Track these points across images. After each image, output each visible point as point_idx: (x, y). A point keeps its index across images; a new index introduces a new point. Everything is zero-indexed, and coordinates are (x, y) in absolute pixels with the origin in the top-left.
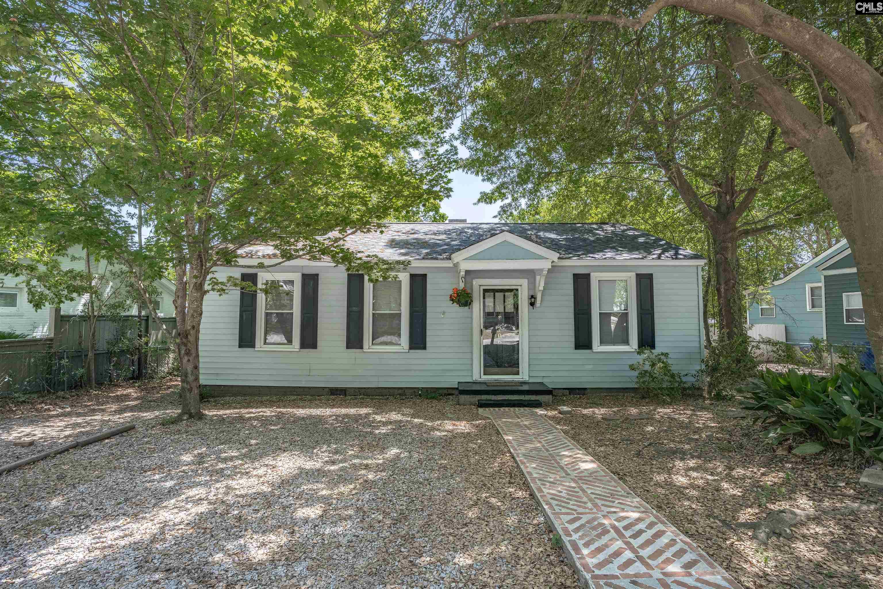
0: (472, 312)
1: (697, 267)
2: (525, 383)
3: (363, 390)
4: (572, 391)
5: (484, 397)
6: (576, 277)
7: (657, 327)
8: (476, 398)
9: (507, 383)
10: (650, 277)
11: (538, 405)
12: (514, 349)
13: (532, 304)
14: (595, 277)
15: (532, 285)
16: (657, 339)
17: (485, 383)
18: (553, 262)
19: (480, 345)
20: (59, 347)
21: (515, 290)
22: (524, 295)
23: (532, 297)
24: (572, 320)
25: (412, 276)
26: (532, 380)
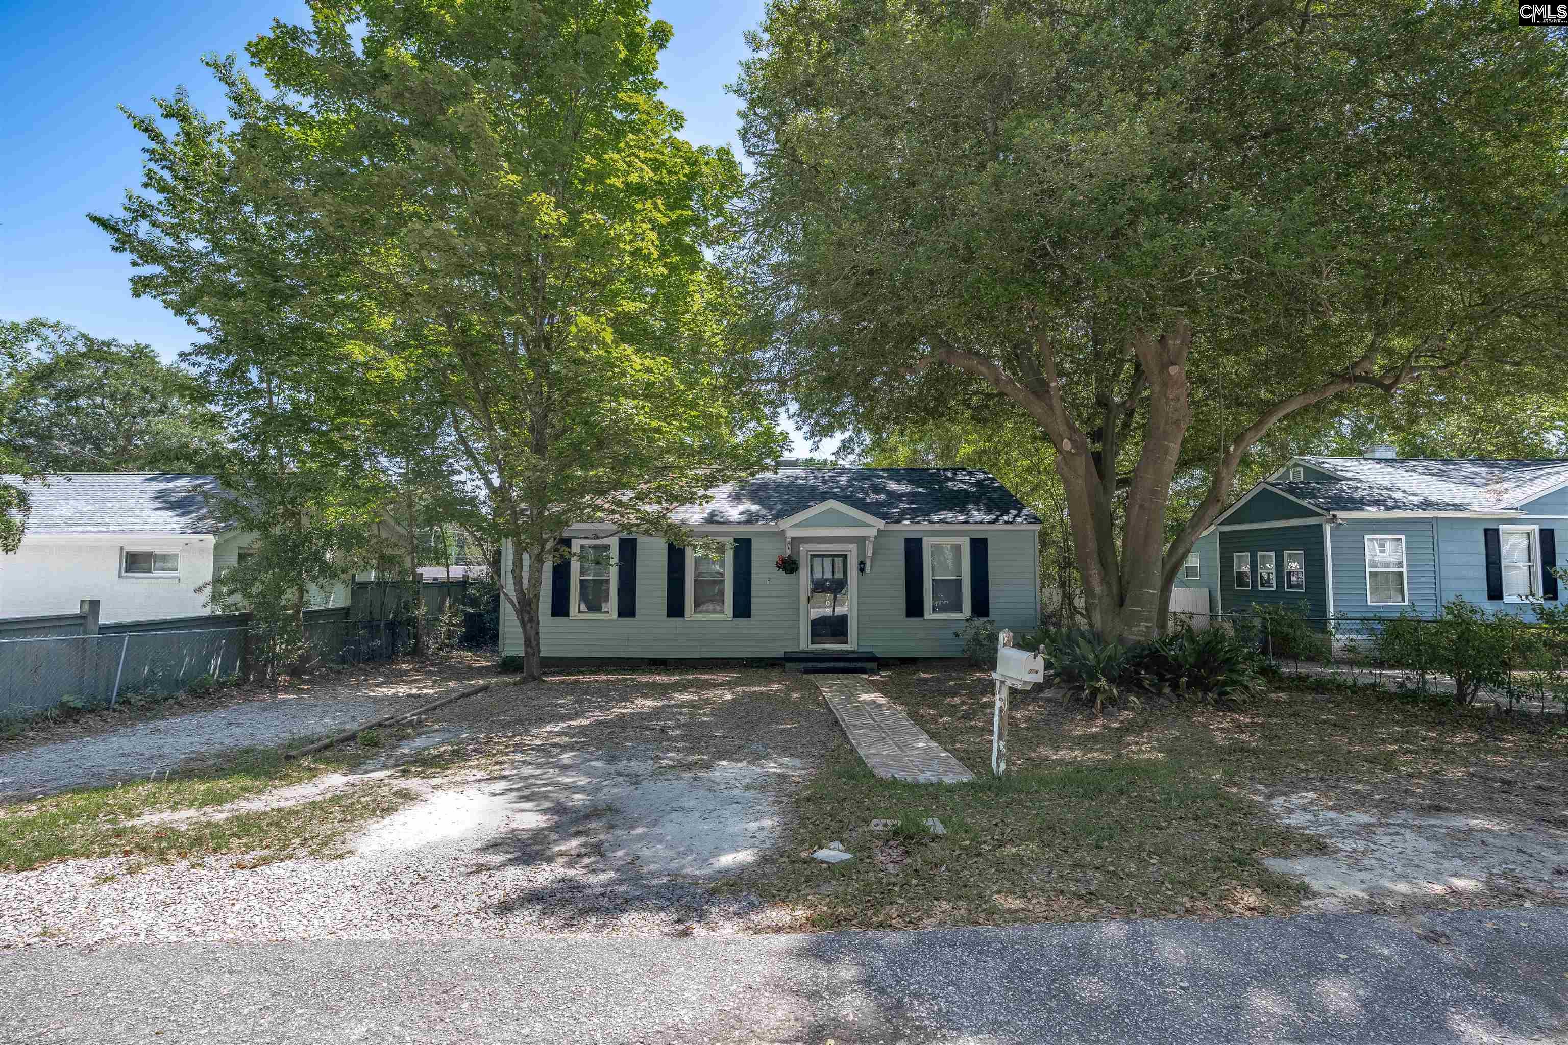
0: (799, 579)
1: (1034, 530)
2: (853, 652)
3: (685, 661)
4: (902, 660)
5: (810, 665)
6: (908, 541)
7: (991, 594)
8: (802, 666)
9: (835, 652)
10: (984, 541)
11: (863, 671)
12: (843, 619)
13: (862, 570)
14: (927, 543)
15: (862, 550)
16: (991, 606)
17: (812, 652)
18: (879, 530)
19: (808, 613)
20: (360, 617)
21: (844, 556)
22: (853, 560)
23: (862, 563)
24: (903, 587)
25: (736, 541)
26: (861, 650)
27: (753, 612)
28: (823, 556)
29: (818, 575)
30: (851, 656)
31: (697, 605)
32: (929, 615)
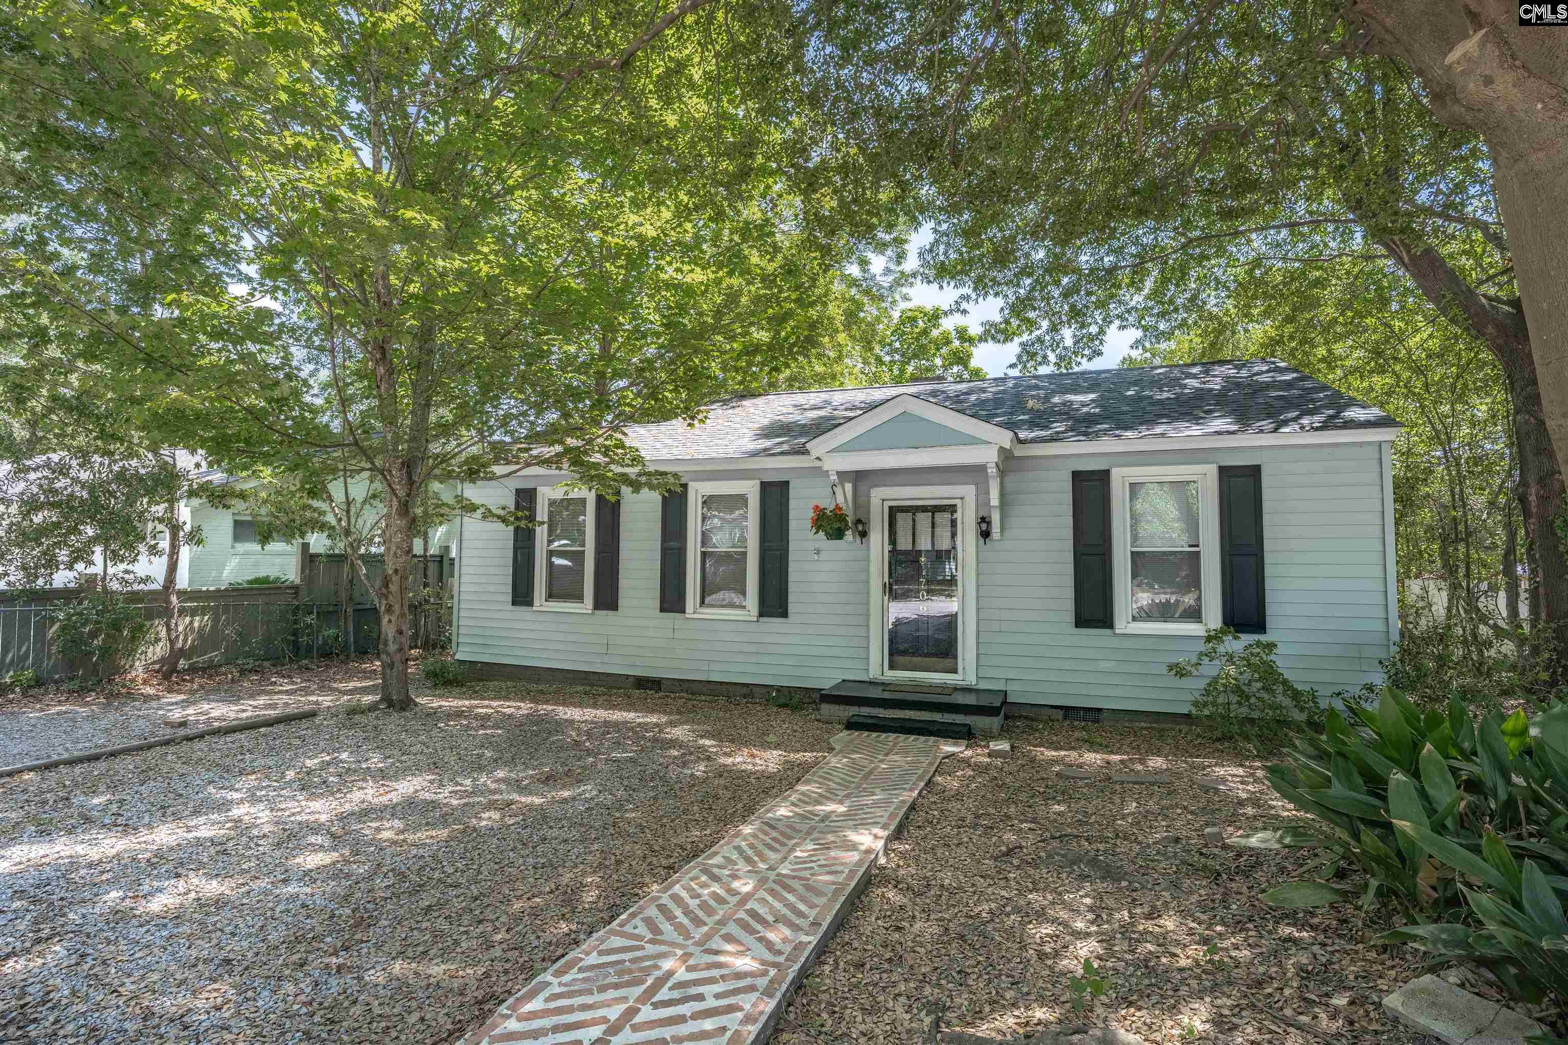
0: (868, 549)
1: (1380, 444)
2: (968, 689)
3: (686, 685)
4: (1068, 711)
5: (865, 710)
6: (1077, 476)
7: (1270, 584)
9: (932, 688)
10: (1254, 472)
12: (950, 625)
13: (986, 534)
14: (1120, 477)
15: (978, 493)
16: (1270, 610)
17: (889, 685)
18: (1002, 449)
19: (884, 611)
20: (305, 598)
21: (952, 509)
22: (967, 518)
23: (984, 520)
24: (1070, 569)
25: (764, 486)
26: (983, 685)
27: (791, 608)
28: (914, 510)
29: (904, 543)
30: (960, 699)
31: (705, 592)
32: (1123, 623)
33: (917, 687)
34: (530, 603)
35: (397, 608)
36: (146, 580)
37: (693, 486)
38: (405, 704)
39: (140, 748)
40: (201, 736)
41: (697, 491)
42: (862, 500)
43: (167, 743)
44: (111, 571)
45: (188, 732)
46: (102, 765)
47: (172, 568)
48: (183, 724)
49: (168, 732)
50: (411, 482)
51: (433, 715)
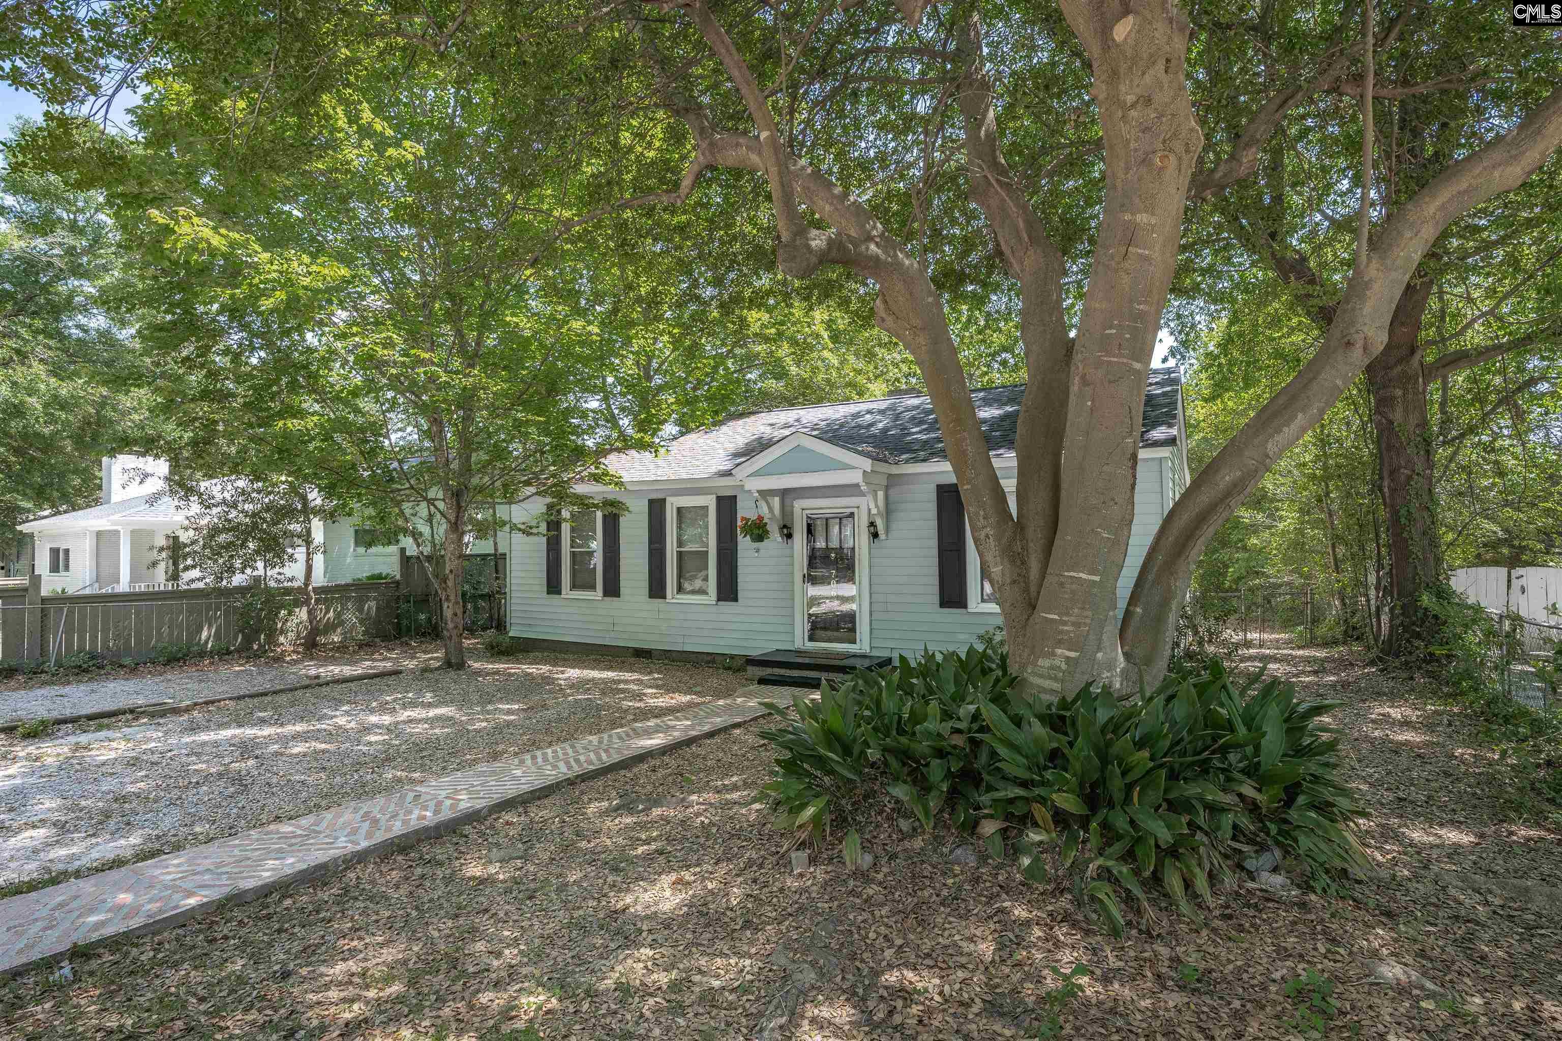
1: (1161, 459)
3: (669, 654)
6: (940, 490)
13: (875, 535)
18: (864, 472)
19: (804, 597)
20: (404, 591)
21: (852, 515)
22: (862, 521)
23: (872, 524)
24: (936, 560)
25: (720, 499)
26: (875, 653)
27: (740, 595)
28: (826, 517)
29: (820, 544)
31: (680, 582)
32: (974, 605)
33: (829, 654)
34: (559, 593)
35: (452, 598)
36: (291, 580)
37: (670, 500)
38: (460, 666)
39: (291, 690)
40: (327, 684)
41: (673, 503)
42: (788, 509)
43: (306, 687)
44: (269, 573)
45: (321, 681)
46: (269, 698)
47: (309, 569)
48: (317, 677)
49: (308, 682)
50: (459, 507)
51: (478, 673)
